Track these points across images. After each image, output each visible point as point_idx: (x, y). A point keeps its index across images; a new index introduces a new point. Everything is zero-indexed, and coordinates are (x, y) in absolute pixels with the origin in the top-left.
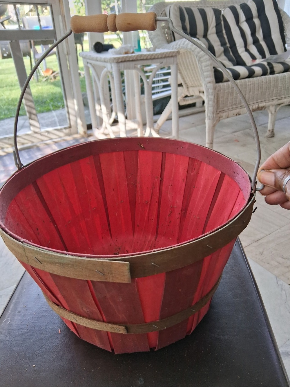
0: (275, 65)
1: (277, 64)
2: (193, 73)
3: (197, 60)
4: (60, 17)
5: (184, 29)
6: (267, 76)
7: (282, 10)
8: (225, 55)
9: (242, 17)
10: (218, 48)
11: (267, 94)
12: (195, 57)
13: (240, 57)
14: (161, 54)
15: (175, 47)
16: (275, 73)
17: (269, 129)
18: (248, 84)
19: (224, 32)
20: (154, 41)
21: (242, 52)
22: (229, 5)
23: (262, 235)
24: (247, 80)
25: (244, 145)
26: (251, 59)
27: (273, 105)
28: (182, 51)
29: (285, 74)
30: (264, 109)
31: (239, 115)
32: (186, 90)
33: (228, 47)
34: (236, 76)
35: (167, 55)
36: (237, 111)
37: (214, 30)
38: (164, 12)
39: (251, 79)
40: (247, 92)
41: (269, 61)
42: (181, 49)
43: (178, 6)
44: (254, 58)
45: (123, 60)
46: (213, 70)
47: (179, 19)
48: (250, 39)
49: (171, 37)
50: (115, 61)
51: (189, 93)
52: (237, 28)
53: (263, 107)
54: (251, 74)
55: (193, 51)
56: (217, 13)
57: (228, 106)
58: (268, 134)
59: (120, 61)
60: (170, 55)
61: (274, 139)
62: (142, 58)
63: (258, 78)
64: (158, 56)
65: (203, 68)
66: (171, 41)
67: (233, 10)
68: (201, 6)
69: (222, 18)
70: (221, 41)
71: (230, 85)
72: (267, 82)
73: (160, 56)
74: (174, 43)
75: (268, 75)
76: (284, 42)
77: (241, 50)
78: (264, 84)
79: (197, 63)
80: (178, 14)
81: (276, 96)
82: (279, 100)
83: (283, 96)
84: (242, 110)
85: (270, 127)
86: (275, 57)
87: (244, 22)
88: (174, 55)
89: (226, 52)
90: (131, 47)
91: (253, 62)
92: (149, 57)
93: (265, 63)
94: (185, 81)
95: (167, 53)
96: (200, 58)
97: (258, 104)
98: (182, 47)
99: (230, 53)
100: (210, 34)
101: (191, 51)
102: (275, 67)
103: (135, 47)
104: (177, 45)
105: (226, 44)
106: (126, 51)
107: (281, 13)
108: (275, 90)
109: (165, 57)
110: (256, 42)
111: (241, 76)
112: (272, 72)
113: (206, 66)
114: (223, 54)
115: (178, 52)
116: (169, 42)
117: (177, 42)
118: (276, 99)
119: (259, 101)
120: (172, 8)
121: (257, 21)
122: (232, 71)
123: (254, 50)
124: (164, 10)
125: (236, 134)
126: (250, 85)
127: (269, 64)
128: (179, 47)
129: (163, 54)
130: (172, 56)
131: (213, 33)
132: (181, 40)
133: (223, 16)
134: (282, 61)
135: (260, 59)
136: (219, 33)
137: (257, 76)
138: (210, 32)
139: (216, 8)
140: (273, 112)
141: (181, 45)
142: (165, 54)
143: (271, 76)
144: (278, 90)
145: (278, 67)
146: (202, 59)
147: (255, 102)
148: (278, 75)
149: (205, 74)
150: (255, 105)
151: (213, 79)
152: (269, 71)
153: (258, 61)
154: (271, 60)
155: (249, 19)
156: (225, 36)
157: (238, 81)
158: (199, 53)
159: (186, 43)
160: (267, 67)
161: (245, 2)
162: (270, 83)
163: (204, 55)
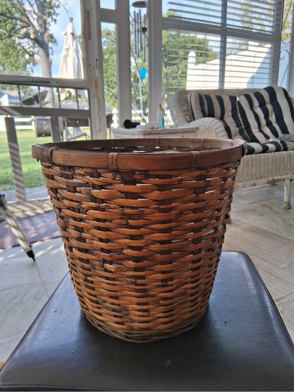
0: (287, 143)
1: (290, 142)
4: (96, 100)
5: (203, 111)
6: (280, 152)
7: (292, 98)
8: (241, 134)
9: (256, 103)
10: (234, 128)
11: (281, 168)
12: (213, 133)
13: (254, 136)
14: (182, 129)
15: (195, 125)
16: (289, 150)
17: (285, 201)
18: (262, 158)
19: (239, 115)
20: (176, 121)
21: (256, 133)
22: (244, 93)
23: (282, 296)
24: (261, 154)
25: (261, 215)
26: (265, 139)
27: (288, 179)
30: (279, 182)
31: (255, 185)
33: (243, 128)
34: (252, 151)
35: (188, 131)
36: (253, 182)
37: (230, 113)
38: (185, 98)
39: (265, 154)
40: (262, 164)
41: (282, 140)
42: (200, 126)
43: (198, 93)
44: (267, 137)
45: (150, 133)
47: (199, 104)
48: (263, 122)
49: (191, 118)
50: (142, 133)
52: (251, 112)
53: (278, 180)
54: (265, 150)
55: (211, 128)
56: (233, 99)
57: (244, 176)
58: (285, 205)
59: (146, 133)
60: (191, 130)
61: (290, 211)
62: (166, 132)
63: (272, 153)
64: (180, 131)
66: (191, 121)
67: (248, 97)
68: (218, 94)
69: (237, 104)
70: (236, 123)
71: (245, 158)
72: (280, 157)
73: (181, 131)
74: (193, 122)
75: (282, 151)
77: (255, 131)
78: (277, 158)
80: (198, 99)
81: (290, 170)
82: (293, 174)
84: (257, 181)
85: (286, 199)
86: (287, 136)
87: (257, 107)
88: (194, 130)
89: (241, 132)
90: (156, 124)
91: (267, 140)
92: (172, 132)
93: (278, 141)
95: (188, 129)
96: (217, 134)
97: (273, 177)
98: (201, 125)
100: (226, 117)
101: (209, 128)
102: (288, 145)
103: (159, 124)
104: (196, 123)
105: (241, 125)
106: (152, 127)
108: (288, 165)
109: (186, 132)
110: (269, 124)
111: (255, 152)
112: (286, 149)
114: (238, 134)
115: (198, 128)
116: (189, 122)
117: (196, 121)
118: (291, 173)
119: (274, 174)
120: (192, 96)
121: (269, 107)
122: (247, 147)
123: (267, 131)
124: (185, 96)
125: (252, 205)
126: (265, 159)
127: (282, 142)
128: (198, 125)
129: (184, 129)
130: (192, 132)
131: (229, 116)
132: (200, 119)
133: (238, 102)
135: (273, 138)
136: (234, 116)
137: (271, 152)
138: (226, 115)
139: (232, 95)
140: (288, 185)
141: (200, 124)
142: (186, 129)
143: (284, 152)
144: (291, 165)
145: (291, 145)
146: (219, 135)
147: (270, 175)
148: (291, 151)
150: (270, 177)
152: (282, 148)
153: (271, 140)
154: (283, 138)
155: (262, 105)
156: (240, 119)
157: (253, 155)
158: (216, 129)
159: (205, 122)
160: (281, 144)
161: (258, 91)
162: (284, 158)
163: (221, 131)
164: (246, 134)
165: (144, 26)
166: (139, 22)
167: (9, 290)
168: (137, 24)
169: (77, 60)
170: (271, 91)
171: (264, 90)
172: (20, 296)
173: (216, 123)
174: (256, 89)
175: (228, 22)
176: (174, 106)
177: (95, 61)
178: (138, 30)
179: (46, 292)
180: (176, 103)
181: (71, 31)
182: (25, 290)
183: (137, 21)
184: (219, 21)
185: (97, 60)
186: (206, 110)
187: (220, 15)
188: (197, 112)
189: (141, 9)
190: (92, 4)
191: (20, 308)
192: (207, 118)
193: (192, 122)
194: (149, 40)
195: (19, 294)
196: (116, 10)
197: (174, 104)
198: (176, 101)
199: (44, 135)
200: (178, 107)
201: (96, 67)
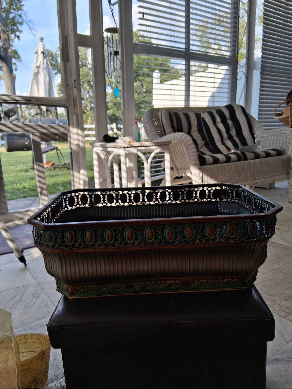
0: (247, 153)
1: (249, 153)
2: (182, 158)
3: (184, 148)
4: (74, 116)
5: (173, 127)
6: (241, 162)
7: (249, 114)
8: (206, 147)
9: (218, 119)
10: (200, 142)
11: (242, 175)
12: (183, 146)
13: (218, 148)
15: (167, 139)
16: (248, 159)
18: (226, 167)
19: (204, 130)
20: (150, 135)
21: (219, 145)
22: (207, 111)
24: (225, 164)
26: (227, 150)
27: (248, 185)
28: (173, 142)
29: (256, 160)
32: (176, 172)
33: (208, 141)
34: (216, 161)
35: (162, 144)
37: (196, 128)
38: (157, 115)
39: (228, 163)
40: (226, 173)
41: (242, 151)
42: (172, 140)
43: (168, 111)
44: (229, 149)
46: (198, 156)
47: (169, 120)
48: (225, 135)
49: (163, 133)
51: (179, 174)
52: (214, 127)
54: (228, 159)
55: (181, 141)
56: (198, 116)
60: (165, 144)
63: (235, 163)
65: (190, 154)
66: (163, 135)
67: (211, 114)
68: (185, 111)
69: (202, 120)
70: (202, 137)
71: (212, 167)
72: (241, 166)
75: (242, 161)
76: (254, 138)
77: (219, 144)
78: (239, 167)
79: (185, 150)
80: (168, 116)
81: (250, 177)
82: (253, 180)
83: (256, 178)
86: (246, 147)
87: (219, 122)
88: (167, 143)
89: (206, 145)
91: (229, 152)
92: (148, 145)
93: (239, 152)
94: (175, 165)
95: (162, 142)
96: (187, 146)
98: (172, 139)
99: (210, 146)
100: (193, 132)
102: (247, 155)
103: (136, 138)
104: (168, 137)
105: (206, 139)
107: (249, 116)
108: (249, 172)
110: (230, 138)
111: (220, 161)
112: (246, 159)
113: (192, 152)
114: (204, 146)
115: (170, 142)
116: (161, 136)
117: (168, 135)
118: (251, 179)
120: (163, 112)
121: (230, 122)
122: (213, 157)
123: (229, 144)
124: (156, 113)
126: (228, 168)
127: (242, 153)
128: (170, 139)
129: (159, 142)
130: (166, 145)
131: (195, 131)
132: (171, 134)
133: (203, 118)
134: (252, 151)
135: (234, 149)
136: (200, 131)
137: (233, 161)
138: (193, 130)
139: (197, 112)
141: (172, 138)
142: (160, 142)
143: (245, 162)
144: (251, 173)
145: (250, 155)
146: (189, 147)
148: (250, 161)
149: (191, 158)
151: (198, 162)
152: (242, 158)
153: (232, 151)
155: (224, 120)
156: (205, 133)
157: (218, 165)
158: (186, 143)
159: (176, 136)
160: (241, 155)
161: (220, 108)
162: (245, 167)
163: (191, 144)
164: (211, 146)
165: (115, 50)
166: (111, 46)
167: (6, 292)
168: (109, 48)
169: (47, 78)
170: (230, 108)
171: (224, 107)
172: (18, 295)
173: (186, 138)
174: (217, 107)
175: (191, 47)
176: (147, 122)
177: (73, 81)
178: (111, 53)
179: (42, 291)
180: (149, 120)
181: (42, 50)
182: (22, 290)
183: (109, 45)
184: (183, 46)
185: (75, 80)
186: (176, 126)
187: (184, 41)
188: (168, 128)
189: (113, 34)
190: (70, 31)
191: (21, 305)
192: (177, 133)
193: (164, 137)
194: (122, 63)
195: (18, 294)
196: (91, 36)
197: (147, 120)
198: (149, 117)
199: (25, 149)
200: (150, 123)
201: (74, 87)
